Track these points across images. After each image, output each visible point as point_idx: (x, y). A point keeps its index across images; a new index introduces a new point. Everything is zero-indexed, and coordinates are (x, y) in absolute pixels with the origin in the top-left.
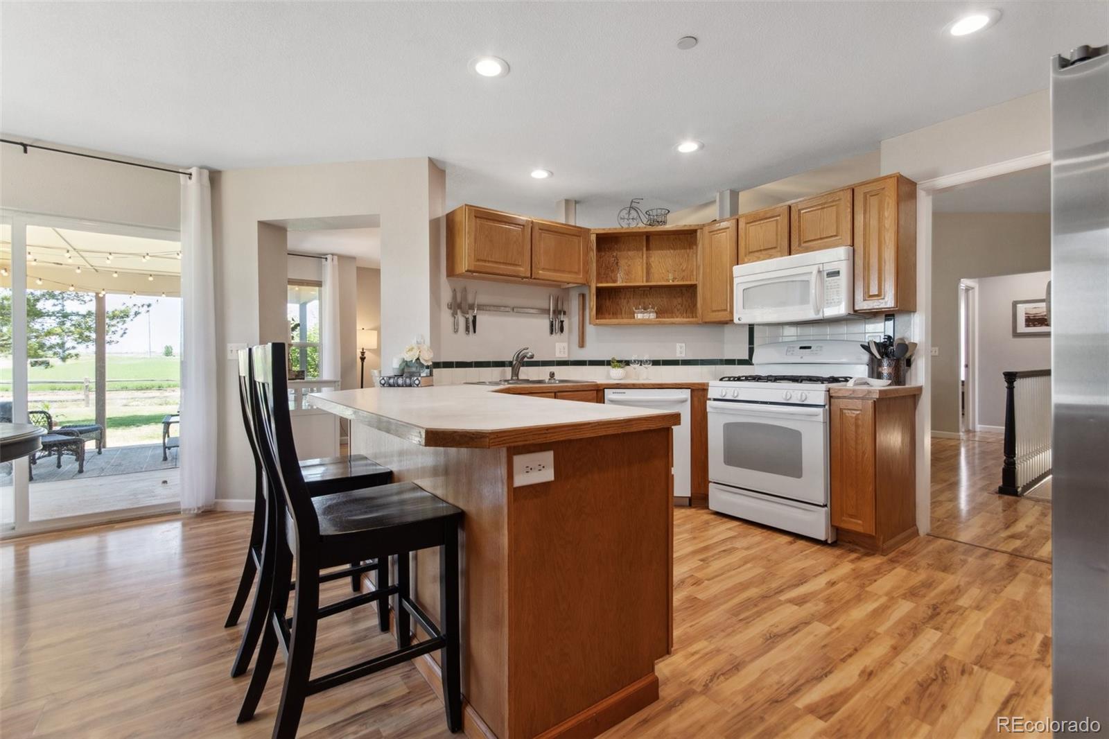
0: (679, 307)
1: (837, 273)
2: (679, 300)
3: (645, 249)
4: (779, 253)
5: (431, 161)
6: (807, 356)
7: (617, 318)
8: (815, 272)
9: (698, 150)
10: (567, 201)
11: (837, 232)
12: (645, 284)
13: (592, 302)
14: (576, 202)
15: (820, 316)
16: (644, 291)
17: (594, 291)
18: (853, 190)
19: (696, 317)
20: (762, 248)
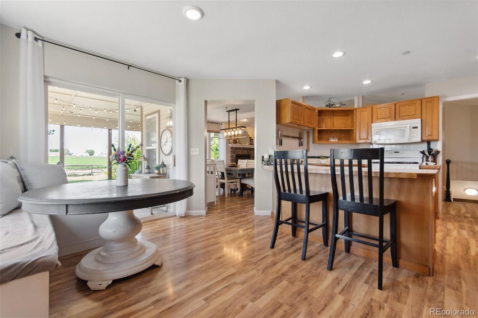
0: (344, 137)
1: (417, 128)
2: (344, 135)
3: (332, 116)
4: (391, 120)
5: (276, 80)
6: (397, 155)
7: (321, 141)
8: (408, 127)
9: (370, 83)
10: (303, 97)
11: (415, 114)
12: (332, 129)
13: (316, 135)
14: (306, 97)
15: (410, 142)
16: (331, 131)
17: (317, 131)
18: (421, 100)
19: (353, 141)
20: (383, 118)
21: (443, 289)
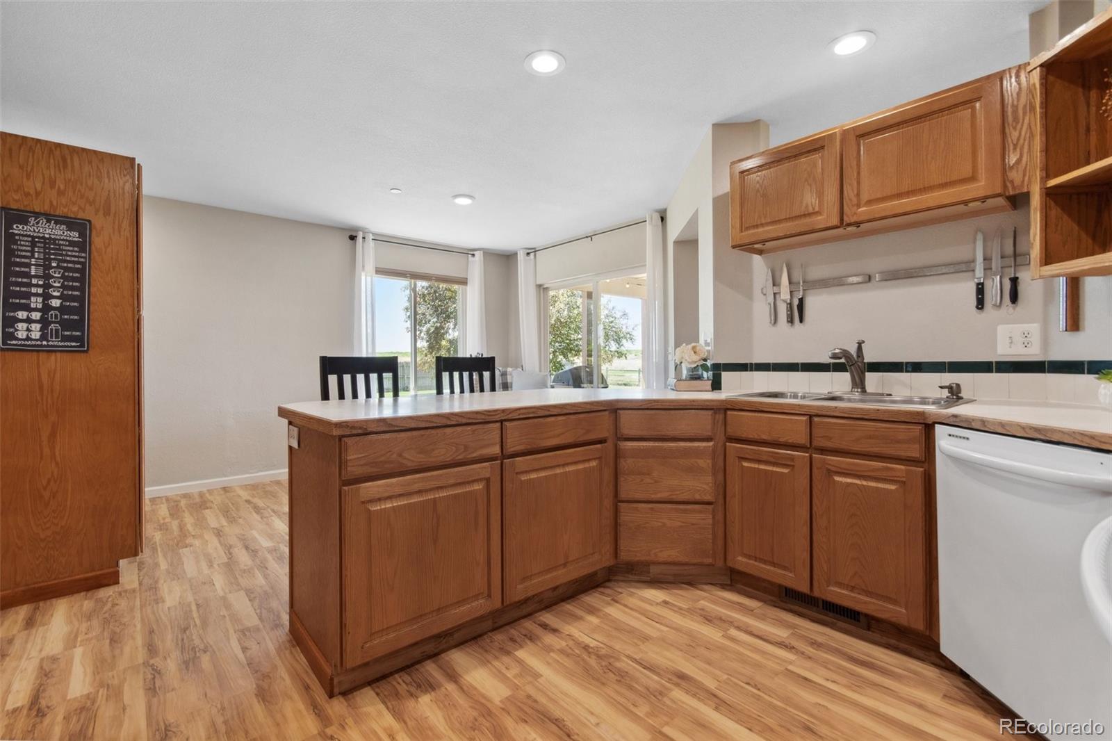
21: (260, 618)
